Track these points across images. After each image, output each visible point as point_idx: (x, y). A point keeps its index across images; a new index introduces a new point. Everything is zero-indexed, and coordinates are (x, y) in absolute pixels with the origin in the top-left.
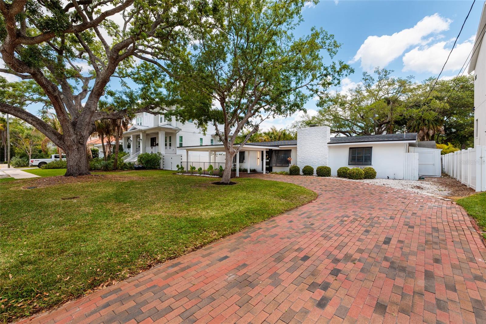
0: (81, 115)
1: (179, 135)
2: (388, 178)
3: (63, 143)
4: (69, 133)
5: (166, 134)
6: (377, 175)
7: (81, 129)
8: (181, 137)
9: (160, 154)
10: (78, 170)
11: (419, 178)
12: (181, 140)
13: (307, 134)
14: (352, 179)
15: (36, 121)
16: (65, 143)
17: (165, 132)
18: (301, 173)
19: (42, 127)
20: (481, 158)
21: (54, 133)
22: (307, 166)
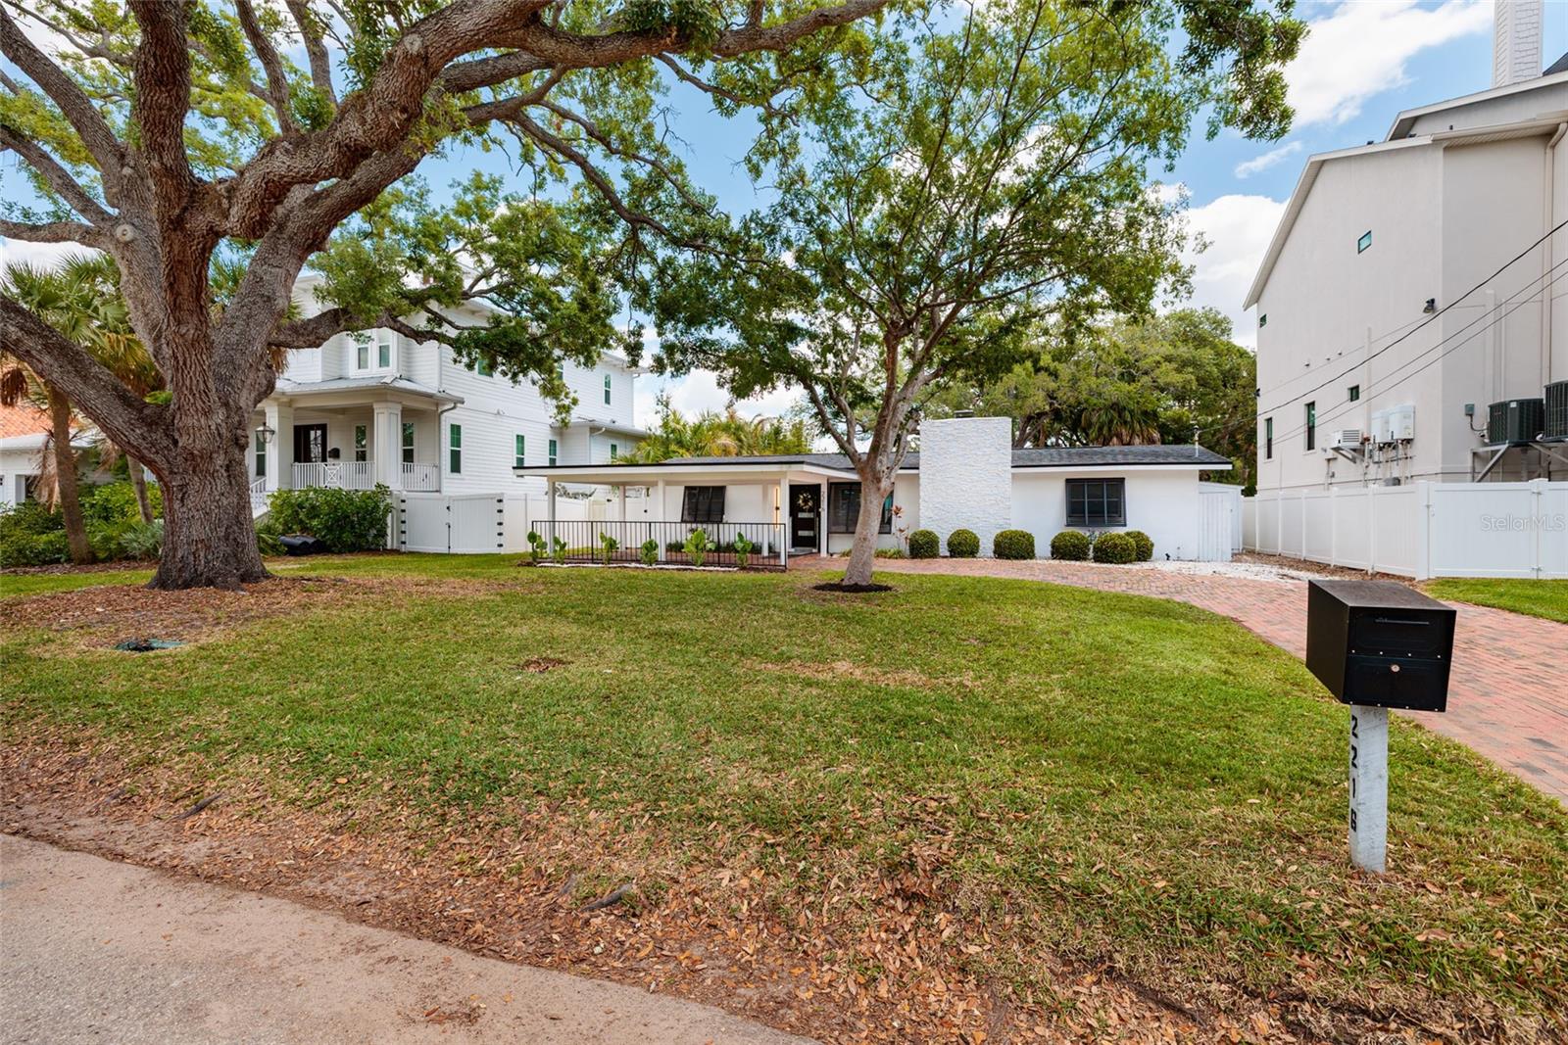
0: (232, 325)
1: (448, 419)
2: (1168, 556)
3: (165, 442)
4: (206, 400)
5: (407, 413)
6: (1155, 550)
7: (229, 384)
8: (456, 430)
9: (382, 489)
10: (232, 560)
11: (1234, 555)
12: (456, 440)
13: (950, 437)
14: (1111, 562)
15: (41, 336)
16: (175, 443)
17: (400, 407)
18: (943, 550)
19: (70, 363)
20: (1428, 507)
21: (119, 397)
22: (965, 532)
